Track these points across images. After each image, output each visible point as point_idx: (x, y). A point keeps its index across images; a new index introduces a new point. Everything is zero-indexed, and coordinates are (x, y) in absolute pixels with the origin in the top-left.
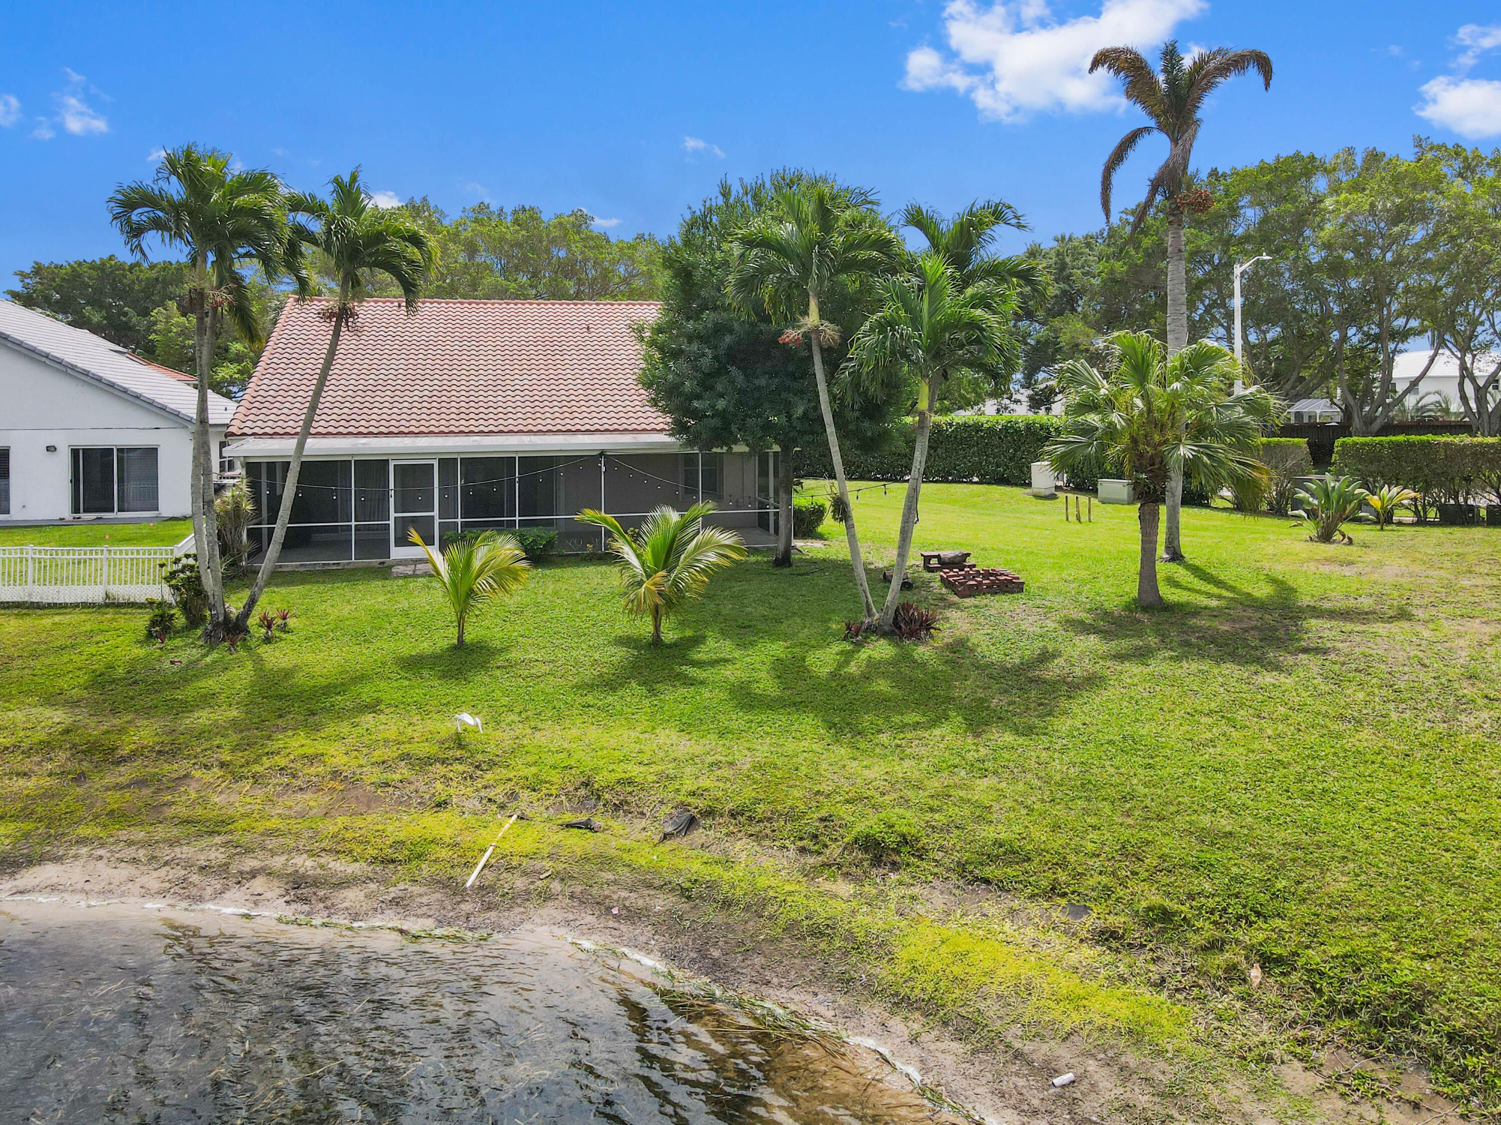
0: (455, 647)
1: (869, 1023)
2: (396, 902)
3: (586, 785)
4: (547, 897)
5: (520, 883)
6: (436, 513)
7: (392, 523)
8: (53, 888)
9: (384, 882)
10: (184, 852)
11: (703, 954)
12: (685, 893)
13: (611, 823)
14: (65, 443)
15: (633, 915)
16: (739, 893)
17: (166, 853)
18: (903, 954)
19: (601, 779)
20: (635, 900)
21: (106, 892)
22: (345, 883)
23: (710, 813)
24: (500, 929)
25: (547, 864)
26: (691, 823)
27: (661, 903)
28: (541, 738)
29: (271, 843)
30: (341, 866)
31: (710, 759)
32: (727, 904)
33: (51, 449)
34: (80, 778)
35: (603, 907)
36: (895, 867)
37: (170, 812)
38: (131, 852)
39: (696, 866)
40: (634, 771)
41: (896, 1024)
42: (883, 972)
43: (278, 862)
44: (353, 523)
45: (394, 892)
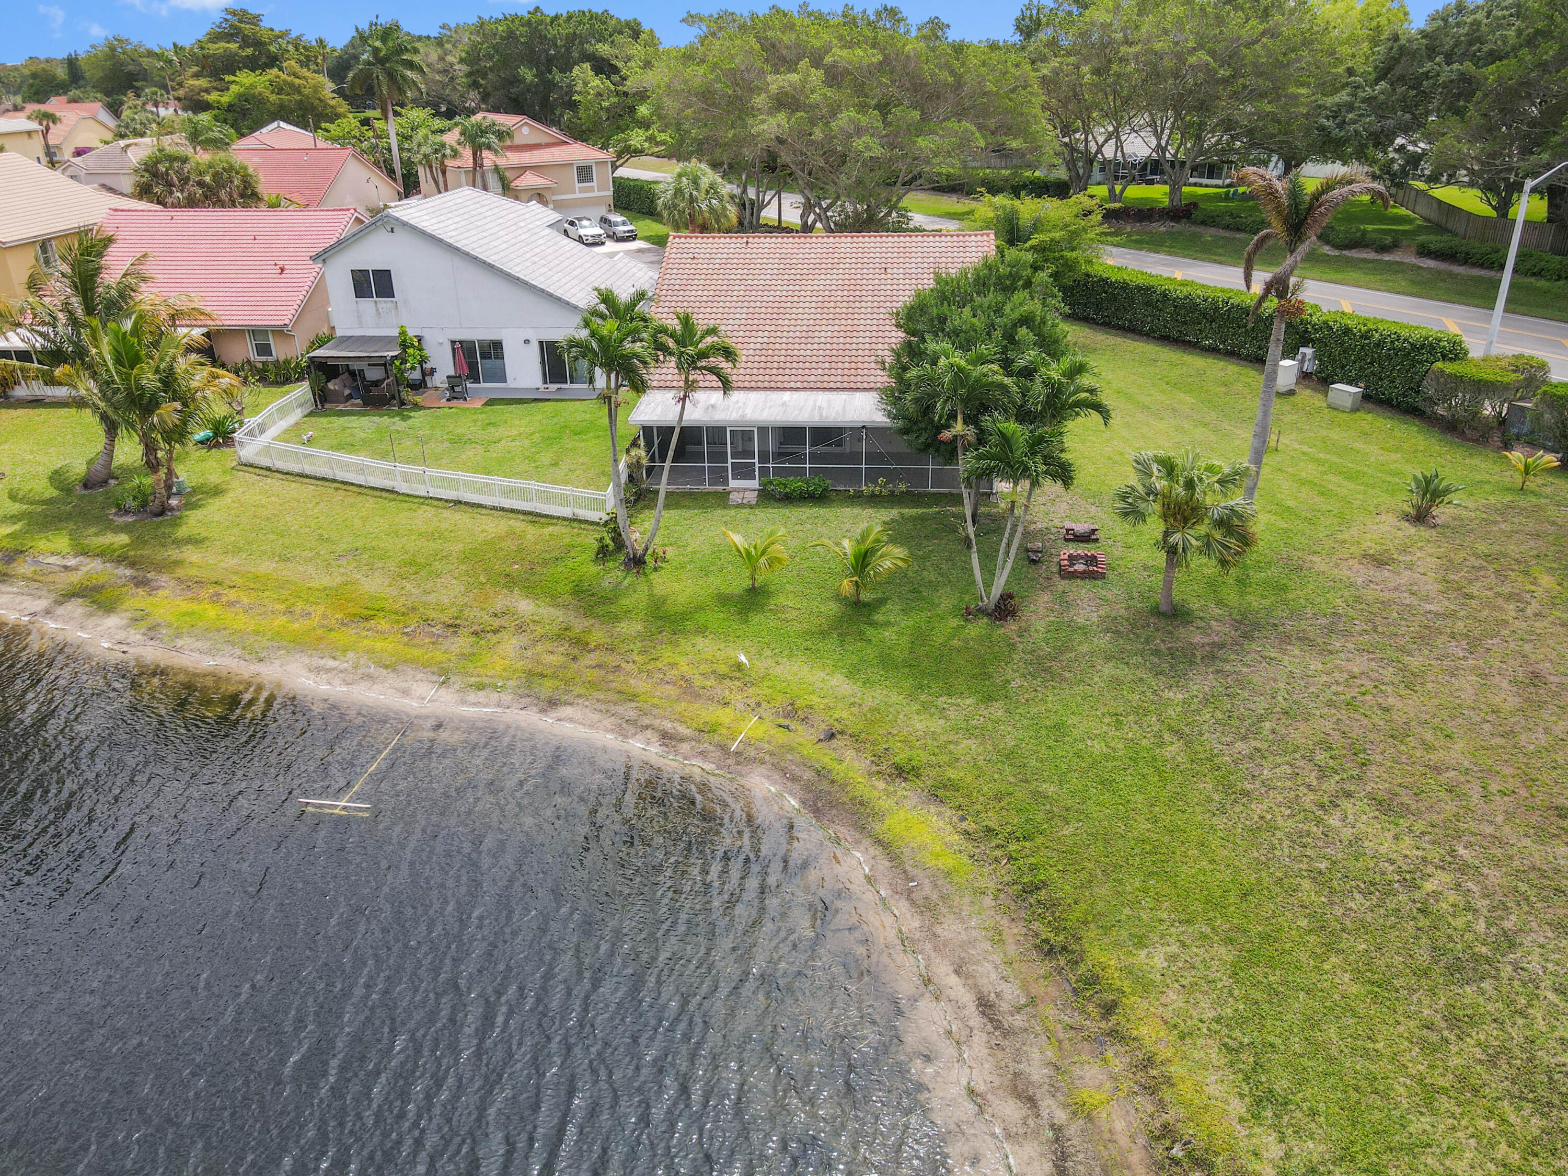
0: (750, 590)
1: (862, 848)
2: (701, 753)
3: (792, 704)
4: (763, 762)
5: (753, 753)
6: (756, 460)
7: (729, 465)
8: (571, 720)
9: (699, 741)
10: (620, 709)
11: (815, 803)
12: (818, 773)
13: (799, 727)
14: (535, 337)
15: (794, 779)
16: (839, 778)
17: (613, 709)
18: (887, 822)
19: (799, 703)
20: (798, 771)
21: (591, 726)
22: (682, 740)
23: (842, 733)
24: (741, 775)
25: (766, 746)
26: (832, 736)
27: (808, 775)
28: (778, 670)
29: (655, 711)
30: (683, 730)
31: (852, 700)
32: (833, 782)
33: (527, 342)
34: (575, 659)
35: (784, 771)
36: (906, 780)
37: (613, 685)
38: (598, 705)
39: (827, 760)
40: (815, 700)
41: (872, 851)
42: (878, 827)
43: (657, 722)
44: (706, 465)
45: (702, 748)
